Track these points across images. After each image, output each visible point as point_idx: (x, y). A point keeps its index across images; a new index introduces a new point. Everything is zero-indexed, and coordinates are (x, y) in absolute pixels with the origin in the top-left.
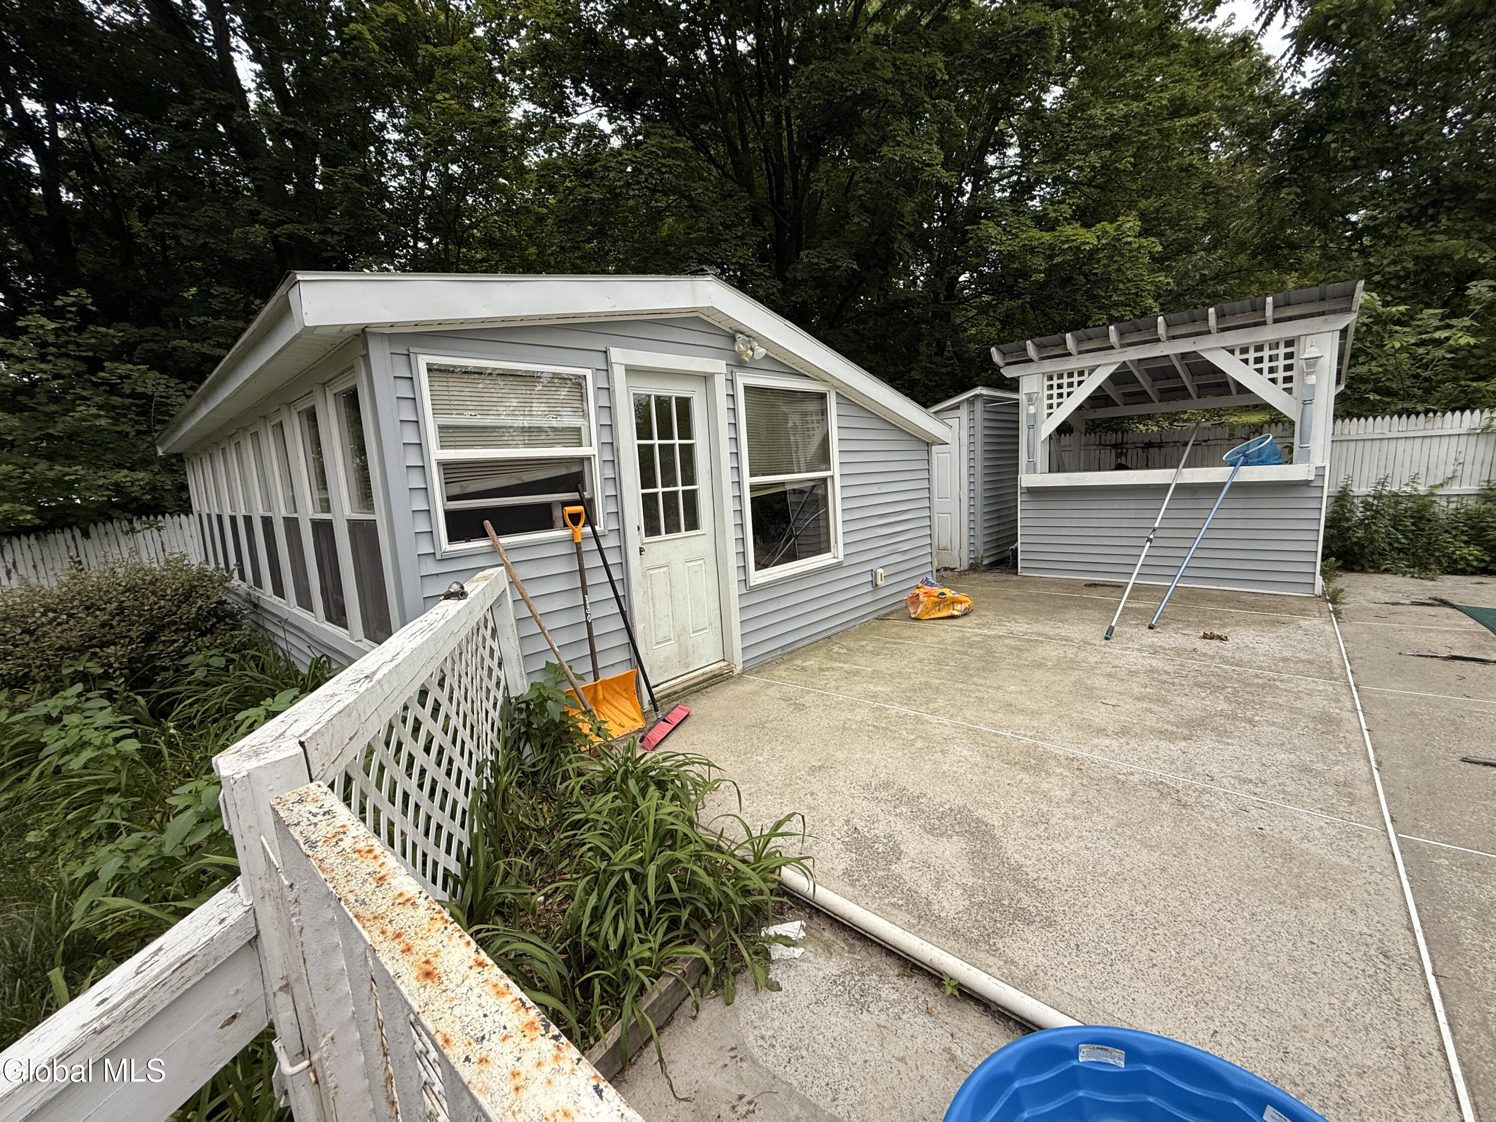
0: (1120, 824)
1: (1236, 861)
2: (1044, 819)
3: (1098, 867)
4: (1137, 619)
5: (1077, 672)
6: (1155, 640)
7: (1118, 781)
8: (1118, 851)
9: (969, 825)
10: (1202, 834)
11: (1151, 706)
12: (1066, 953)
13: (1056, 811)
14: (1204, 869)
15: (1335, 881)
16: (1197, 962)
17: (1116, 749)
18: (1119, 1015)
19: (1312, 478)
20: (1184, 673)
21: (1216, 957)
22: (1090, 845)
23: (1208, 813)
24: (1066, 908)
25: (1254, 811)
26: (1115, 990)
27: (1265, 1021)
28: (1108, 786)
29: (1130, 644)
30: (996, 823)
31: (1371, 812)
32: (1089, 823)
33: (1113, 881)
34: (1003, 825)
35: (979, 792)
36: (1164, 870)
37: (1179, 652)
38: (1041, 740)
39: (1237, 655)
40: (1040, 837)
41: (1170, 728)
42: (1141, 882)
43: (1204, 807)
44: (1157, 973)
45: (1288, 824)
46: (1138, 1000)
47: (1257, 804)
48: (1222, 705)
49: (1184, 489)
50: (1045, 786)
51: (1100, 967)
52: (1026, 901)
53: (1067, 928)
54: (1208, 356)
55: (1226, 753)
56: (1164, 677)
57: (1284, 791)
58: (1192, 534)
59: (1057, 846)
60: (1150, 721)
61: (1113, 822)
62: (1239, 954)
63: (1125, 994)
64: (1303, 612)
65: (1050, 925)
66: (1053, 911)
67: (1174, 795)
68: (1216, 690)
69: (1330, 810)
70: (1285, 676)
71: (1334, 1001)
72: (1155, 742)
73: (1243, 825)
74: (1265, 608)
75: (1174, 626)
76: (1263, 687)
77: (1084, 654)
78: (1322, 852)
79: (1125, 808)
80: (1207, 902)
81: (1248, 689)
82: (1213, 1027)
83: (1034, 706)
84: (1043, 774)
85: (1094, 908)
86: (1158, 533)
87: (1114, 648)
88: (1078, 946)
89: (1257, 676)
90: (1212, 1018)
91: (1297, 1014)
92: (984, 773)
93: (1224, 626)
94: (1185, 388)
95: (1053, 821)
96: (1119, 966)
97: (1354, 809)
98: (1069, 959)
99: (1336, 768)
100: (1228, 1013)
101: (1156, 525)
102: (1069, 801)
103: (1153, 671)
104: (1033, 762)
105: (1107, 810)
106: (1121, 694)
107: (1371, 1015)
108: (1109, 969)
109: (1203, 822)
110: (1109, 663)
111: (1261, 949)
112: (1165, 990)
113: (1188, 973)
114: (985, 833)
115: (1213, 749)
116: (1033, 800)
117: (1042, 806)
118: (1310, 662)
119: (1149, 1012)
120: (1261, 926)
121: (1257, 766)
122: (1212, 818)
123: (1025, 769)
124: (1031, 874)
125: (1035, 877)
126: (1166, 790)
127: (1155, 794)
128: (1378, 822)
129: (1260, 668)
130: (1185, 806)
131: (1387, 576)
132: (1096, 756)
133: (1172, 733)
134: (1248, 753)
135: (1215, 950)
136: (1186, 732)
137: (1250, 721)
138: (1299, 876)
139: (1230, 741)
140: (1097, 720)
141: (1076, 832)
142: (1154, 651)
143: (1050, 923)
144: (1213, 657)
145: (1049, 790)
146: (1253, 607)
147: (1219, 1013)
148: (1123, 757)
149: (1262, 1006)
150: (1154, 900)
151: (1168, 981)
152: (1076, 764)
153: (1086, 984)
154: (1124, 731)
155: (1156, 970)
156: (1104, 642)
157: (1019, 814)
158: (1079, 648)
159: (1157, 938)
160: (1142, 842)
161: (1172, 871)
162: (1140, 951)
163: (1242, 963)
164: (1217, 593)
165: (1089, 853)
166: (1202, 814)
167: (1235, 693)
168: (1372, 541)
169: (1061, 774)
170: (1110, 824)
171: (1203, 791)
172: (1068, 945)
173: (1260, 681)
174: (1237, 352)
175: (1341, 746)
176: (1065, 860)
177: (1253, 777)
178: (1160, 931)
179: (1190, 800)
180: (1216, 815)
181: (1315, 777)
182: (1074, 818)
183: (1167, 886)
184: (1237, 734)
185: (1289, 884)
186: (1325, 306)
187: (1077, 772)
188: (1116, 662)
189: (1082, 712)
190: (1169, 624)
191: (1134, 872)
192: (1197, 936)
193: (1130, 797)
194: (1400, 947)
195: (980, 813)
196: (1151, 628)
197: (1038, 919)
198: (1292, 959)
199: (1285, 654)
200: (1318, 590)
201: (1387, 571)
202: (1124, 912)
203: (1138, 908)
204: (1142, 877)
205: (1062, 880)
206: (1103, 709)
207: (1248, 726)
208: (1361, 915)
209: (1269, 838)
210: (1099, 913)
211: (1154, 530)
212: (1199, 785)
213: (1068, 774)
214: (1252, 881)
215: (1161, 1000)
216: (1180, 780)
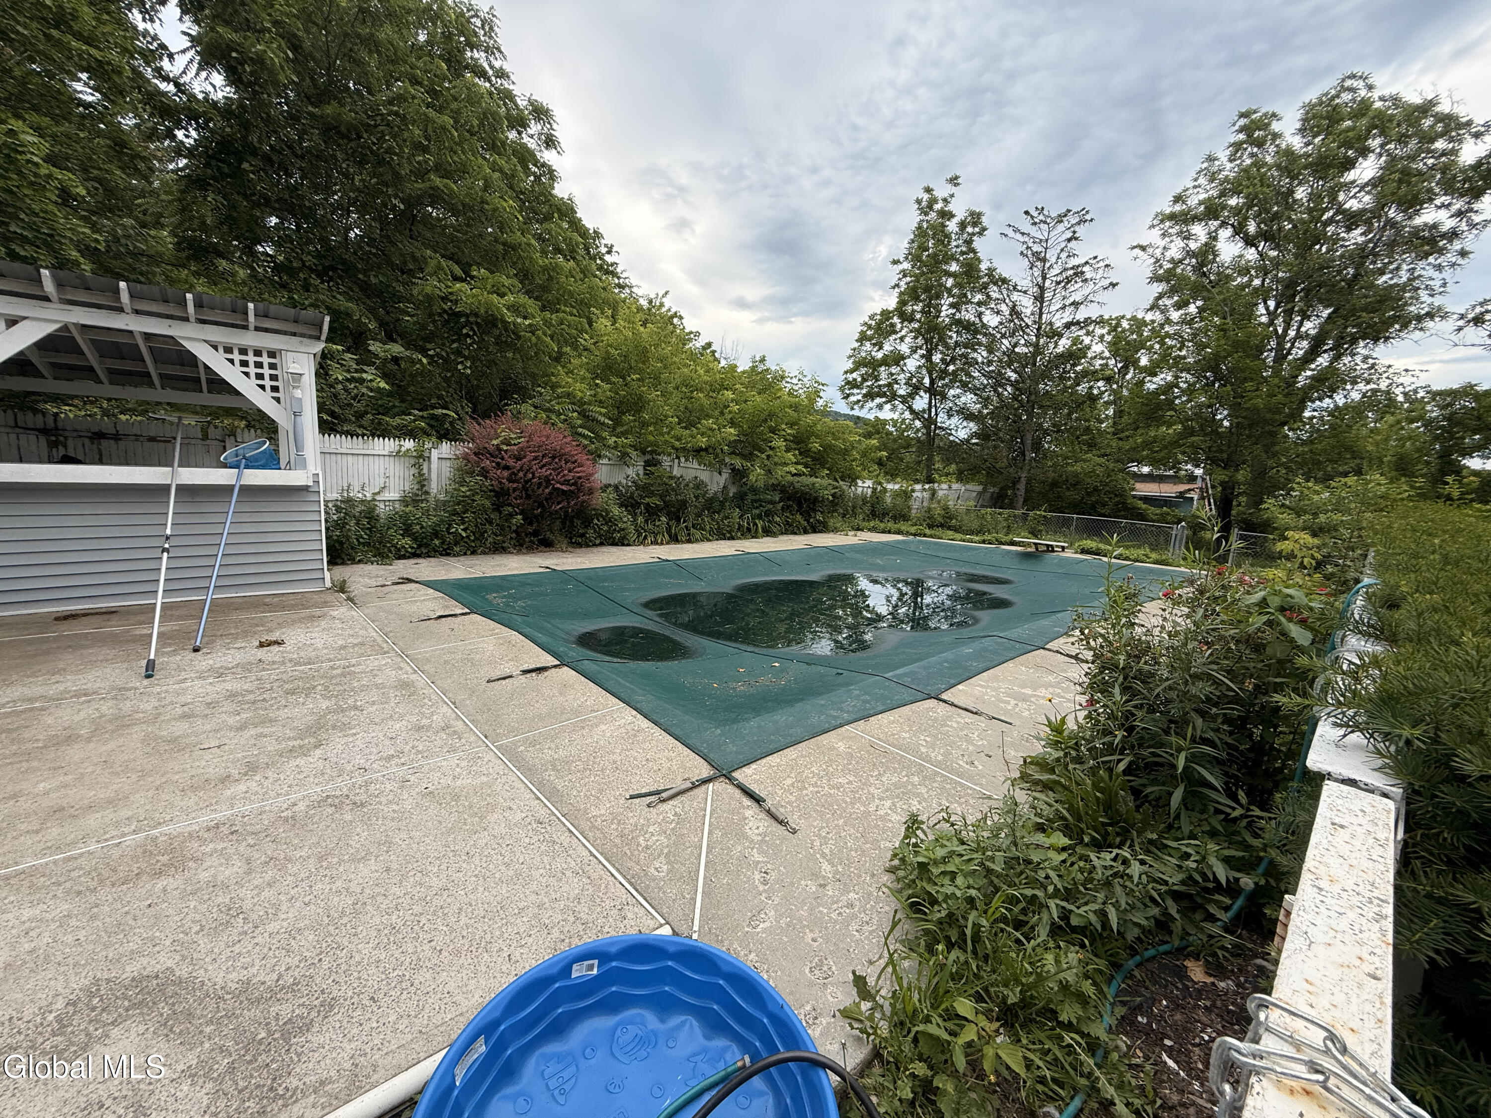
0: (321, 859)
1: (430, 824)
2: (233, 911)
3: (332, 913)
4: (170, 645)
5: (136, 728)
6: (211, 662)
7: (286, 820)
8: (339, 884)
9: (125, 997)
10: (393, 819)
11: (259, 730)
12: (369, 1015)
13: (243, 892)
14: (415, 846)
15: (489, 795)
16: (464, 920)
17: (259, 789)
18: (449, 1017)
19: (311, 484)
20: (268, 686)
21: (471, 905)
22: (307, 900)
23: (384, 800)
24: (334, 976)
25: (412, 778)
26: (430, 1001)
27: (524, 919)
28: (281, 831)
29: (183, 675)
30: (169, 963)
31: (473, 738)
32: (289, 878)
33: (356, 913)
34: (184, 958)
35: (106, 947)
36: (388, 870)
37: (247, 667)
38: (155, 827)
39: (302, 654)
40: (246, 933)
41: (296, 743)
42: (379, 894)
43: (377, 797)
44: (447, 954)
45: (439, 774)
46: (451, 990)
47: (410, 771)
48: (325, 704)
49: (188, 492)
50: (204, 876)
51: (404, 996)
52: (285, 1010)
53: (350, 993)
54: (189, 345)
55: (358, 743)
56: (251, 697)
57: (419, 752)
58: (215, 540)
59: (273, 927)
60: (271, 746)
61: (311, 861)
62: (481, 889)
63: (439, 996)
64: (326, 604)
65: (332, 1007)
66: (323, 992)
67: (348, 802)
68: (309, 691)
69: (453, 750)
70: (353, 661)
71: (542, 871)
72: (292, 763)
73: (414, 793)
74: (293, 607)
75: (219, 642)
76: (343, 675)
77: (128, 704)
78: (469, 781)
79: (314, 840)
80: (435, 870)
81: (334, 682)
82: (506, 955)
83: (110, 793)
84: (191, 864)
85: (359, 951)
86: (174, 542)
87: (162, 685)
88: (372, 998)
89: (332, 668)
90: (501, 950)
91: (533, 897)
92: (94, 918)
93: (270, 631)
94: (148, 375)
95: (247, 905)
96: (418, 978)
97: (463, 741)
98: (375, 1018)
99: (435, 718)
100: (506, 935)
101: (168, 532)
102: (249, 872)
103: (232, 696)
104: (165, 859)
105: (298, 854)
106: (216, 731)
107: (559, 864)
108: (413, 990)
109: (386, 810)
110: (172, 703)
111: (488, 874)
112: (461, 962)
113: (465, 934)
114: (161, 988)
115: (346, 744)
116: (202, 901)
117: (220, 900)
118: (363, 644)
119: (464, 990)
120: (478, 858)
121: (388, 742)
122: (390, 802)
123: (159, 874)
124: (267, 979)
125: (275, 977)
126: (337, 801)
127: (330, 810)
128: (480, 742)
129: (330, 660)
130: (362, 805)
131: (361, 566)
132: (241, 808)
133: (301, 747)
134: (374, 734)
135: (467, 900)
136: (312, 740)
137: (356, 708)
138: (471, 807)
139: (354, 731)
140: (211, 770)
141: (283, 898)
142: (220, 674)
143: (329, 1006)
144: (283, 663)
145: (215, 876)
146: (283, 607)
147: (500, 941)
148: (272, 794)
149: (516, 911)
150: (400, 901)
151: (458, 953)
152: (225, 830)
153: (406, 1021)
154: (251, 768)
155: (444, 953)
156: (146, 682)
157: (196, 928)
158: (115, 698)
159: (426, 928)
160: (352, 860)
161: (394, 866)
162: (423, 951)
163: (486, 894)
164: (240, 600)
165: (313, 907)
166: (380, 803)
167: (326, 688)
168: (348, 538)
169: (216, 850)
170: (311, 865)
171: (367, 784)
172: (364, 1007)
173: (339, 671)
174: (221, 350)
175: (426, 701)
176: (293, 933)
177: (392, 752)
178: (423, 920)
179: (364, 797)
180: (391, 797)
181: (428, 731)
182: (270, 885)
183: (401, 882)
184: (353, 723)
185: (470, 816)
186: (299, 329)
187: (234, 837)
188: (183, 699)
189: (184, 770)
190: (213, 642)
191: (367, 891)
192: (449, 900)
193: (310, 827)
194: (542, 813)
195: (132, 970)
196: (196, 650)
197: (314, 1014)
198: (507, 865)
199: (340, 643)
200: (328, 584)
201: (360, 561)
202: (386, 931)
203: (394, 917)
204: (377, 890)
205: (308, 954)
206: (207, 755)
207: (356, 712)
208: (515, 807)
209: (436, 792)
210: (366, 951)
211: (168, 538)
212: (360, 780)
213: (225, 845)
214: (450, 831)
215: (465, 972)
216: (341, 785)
